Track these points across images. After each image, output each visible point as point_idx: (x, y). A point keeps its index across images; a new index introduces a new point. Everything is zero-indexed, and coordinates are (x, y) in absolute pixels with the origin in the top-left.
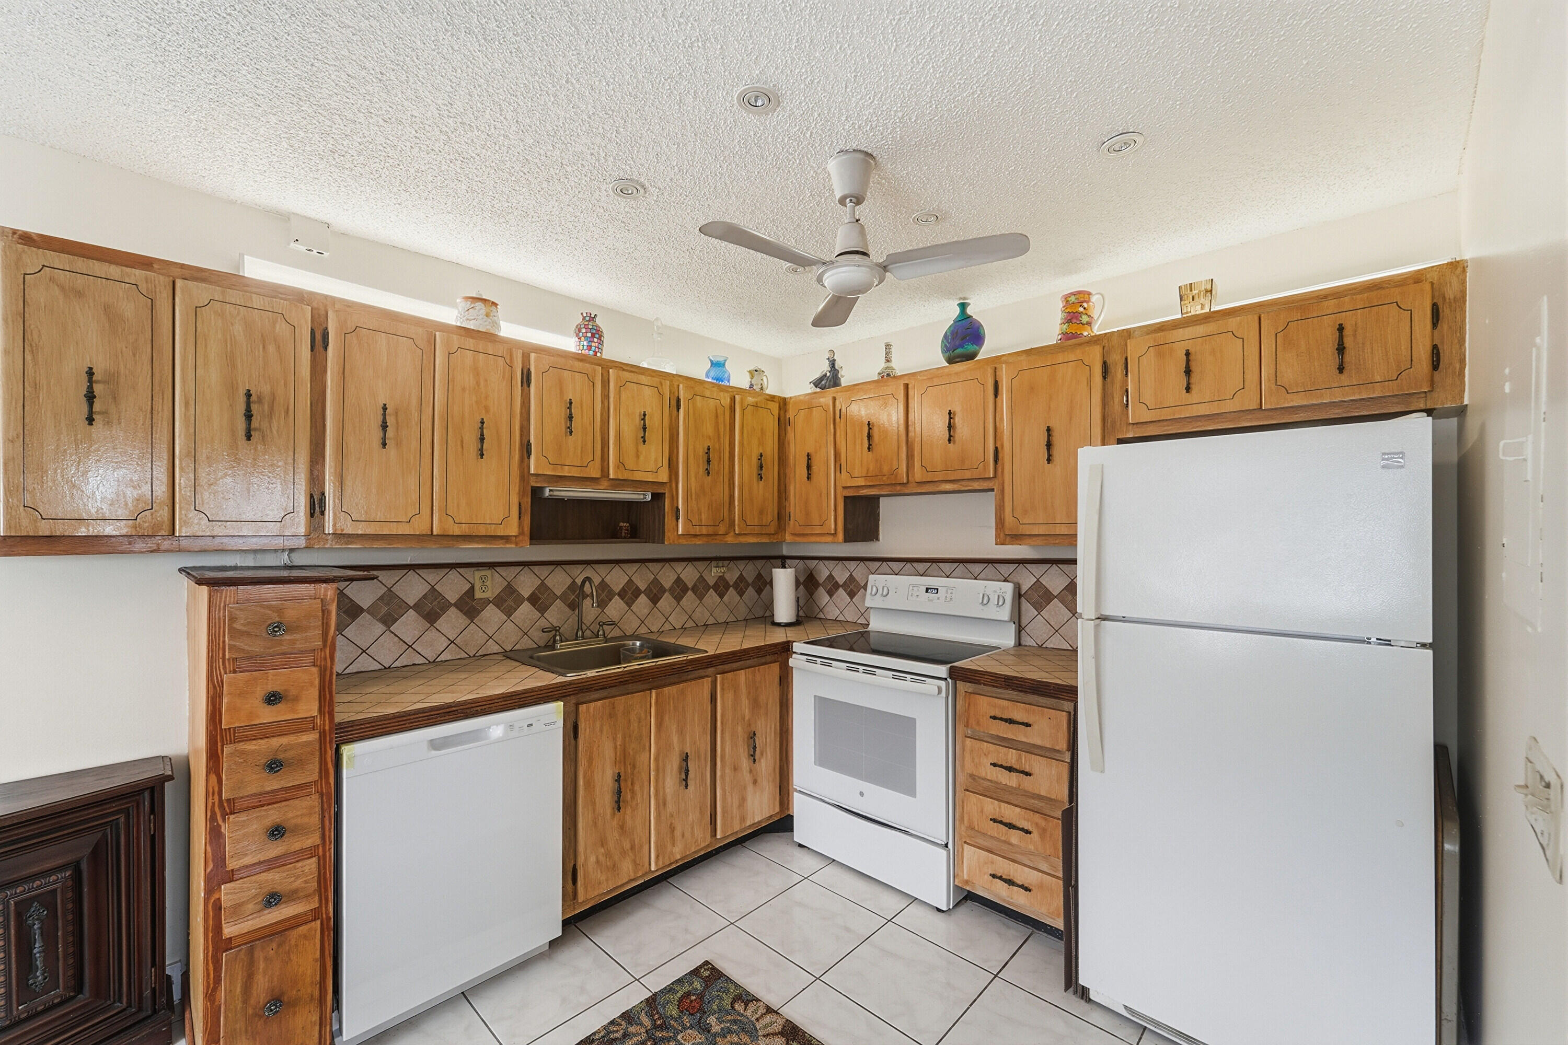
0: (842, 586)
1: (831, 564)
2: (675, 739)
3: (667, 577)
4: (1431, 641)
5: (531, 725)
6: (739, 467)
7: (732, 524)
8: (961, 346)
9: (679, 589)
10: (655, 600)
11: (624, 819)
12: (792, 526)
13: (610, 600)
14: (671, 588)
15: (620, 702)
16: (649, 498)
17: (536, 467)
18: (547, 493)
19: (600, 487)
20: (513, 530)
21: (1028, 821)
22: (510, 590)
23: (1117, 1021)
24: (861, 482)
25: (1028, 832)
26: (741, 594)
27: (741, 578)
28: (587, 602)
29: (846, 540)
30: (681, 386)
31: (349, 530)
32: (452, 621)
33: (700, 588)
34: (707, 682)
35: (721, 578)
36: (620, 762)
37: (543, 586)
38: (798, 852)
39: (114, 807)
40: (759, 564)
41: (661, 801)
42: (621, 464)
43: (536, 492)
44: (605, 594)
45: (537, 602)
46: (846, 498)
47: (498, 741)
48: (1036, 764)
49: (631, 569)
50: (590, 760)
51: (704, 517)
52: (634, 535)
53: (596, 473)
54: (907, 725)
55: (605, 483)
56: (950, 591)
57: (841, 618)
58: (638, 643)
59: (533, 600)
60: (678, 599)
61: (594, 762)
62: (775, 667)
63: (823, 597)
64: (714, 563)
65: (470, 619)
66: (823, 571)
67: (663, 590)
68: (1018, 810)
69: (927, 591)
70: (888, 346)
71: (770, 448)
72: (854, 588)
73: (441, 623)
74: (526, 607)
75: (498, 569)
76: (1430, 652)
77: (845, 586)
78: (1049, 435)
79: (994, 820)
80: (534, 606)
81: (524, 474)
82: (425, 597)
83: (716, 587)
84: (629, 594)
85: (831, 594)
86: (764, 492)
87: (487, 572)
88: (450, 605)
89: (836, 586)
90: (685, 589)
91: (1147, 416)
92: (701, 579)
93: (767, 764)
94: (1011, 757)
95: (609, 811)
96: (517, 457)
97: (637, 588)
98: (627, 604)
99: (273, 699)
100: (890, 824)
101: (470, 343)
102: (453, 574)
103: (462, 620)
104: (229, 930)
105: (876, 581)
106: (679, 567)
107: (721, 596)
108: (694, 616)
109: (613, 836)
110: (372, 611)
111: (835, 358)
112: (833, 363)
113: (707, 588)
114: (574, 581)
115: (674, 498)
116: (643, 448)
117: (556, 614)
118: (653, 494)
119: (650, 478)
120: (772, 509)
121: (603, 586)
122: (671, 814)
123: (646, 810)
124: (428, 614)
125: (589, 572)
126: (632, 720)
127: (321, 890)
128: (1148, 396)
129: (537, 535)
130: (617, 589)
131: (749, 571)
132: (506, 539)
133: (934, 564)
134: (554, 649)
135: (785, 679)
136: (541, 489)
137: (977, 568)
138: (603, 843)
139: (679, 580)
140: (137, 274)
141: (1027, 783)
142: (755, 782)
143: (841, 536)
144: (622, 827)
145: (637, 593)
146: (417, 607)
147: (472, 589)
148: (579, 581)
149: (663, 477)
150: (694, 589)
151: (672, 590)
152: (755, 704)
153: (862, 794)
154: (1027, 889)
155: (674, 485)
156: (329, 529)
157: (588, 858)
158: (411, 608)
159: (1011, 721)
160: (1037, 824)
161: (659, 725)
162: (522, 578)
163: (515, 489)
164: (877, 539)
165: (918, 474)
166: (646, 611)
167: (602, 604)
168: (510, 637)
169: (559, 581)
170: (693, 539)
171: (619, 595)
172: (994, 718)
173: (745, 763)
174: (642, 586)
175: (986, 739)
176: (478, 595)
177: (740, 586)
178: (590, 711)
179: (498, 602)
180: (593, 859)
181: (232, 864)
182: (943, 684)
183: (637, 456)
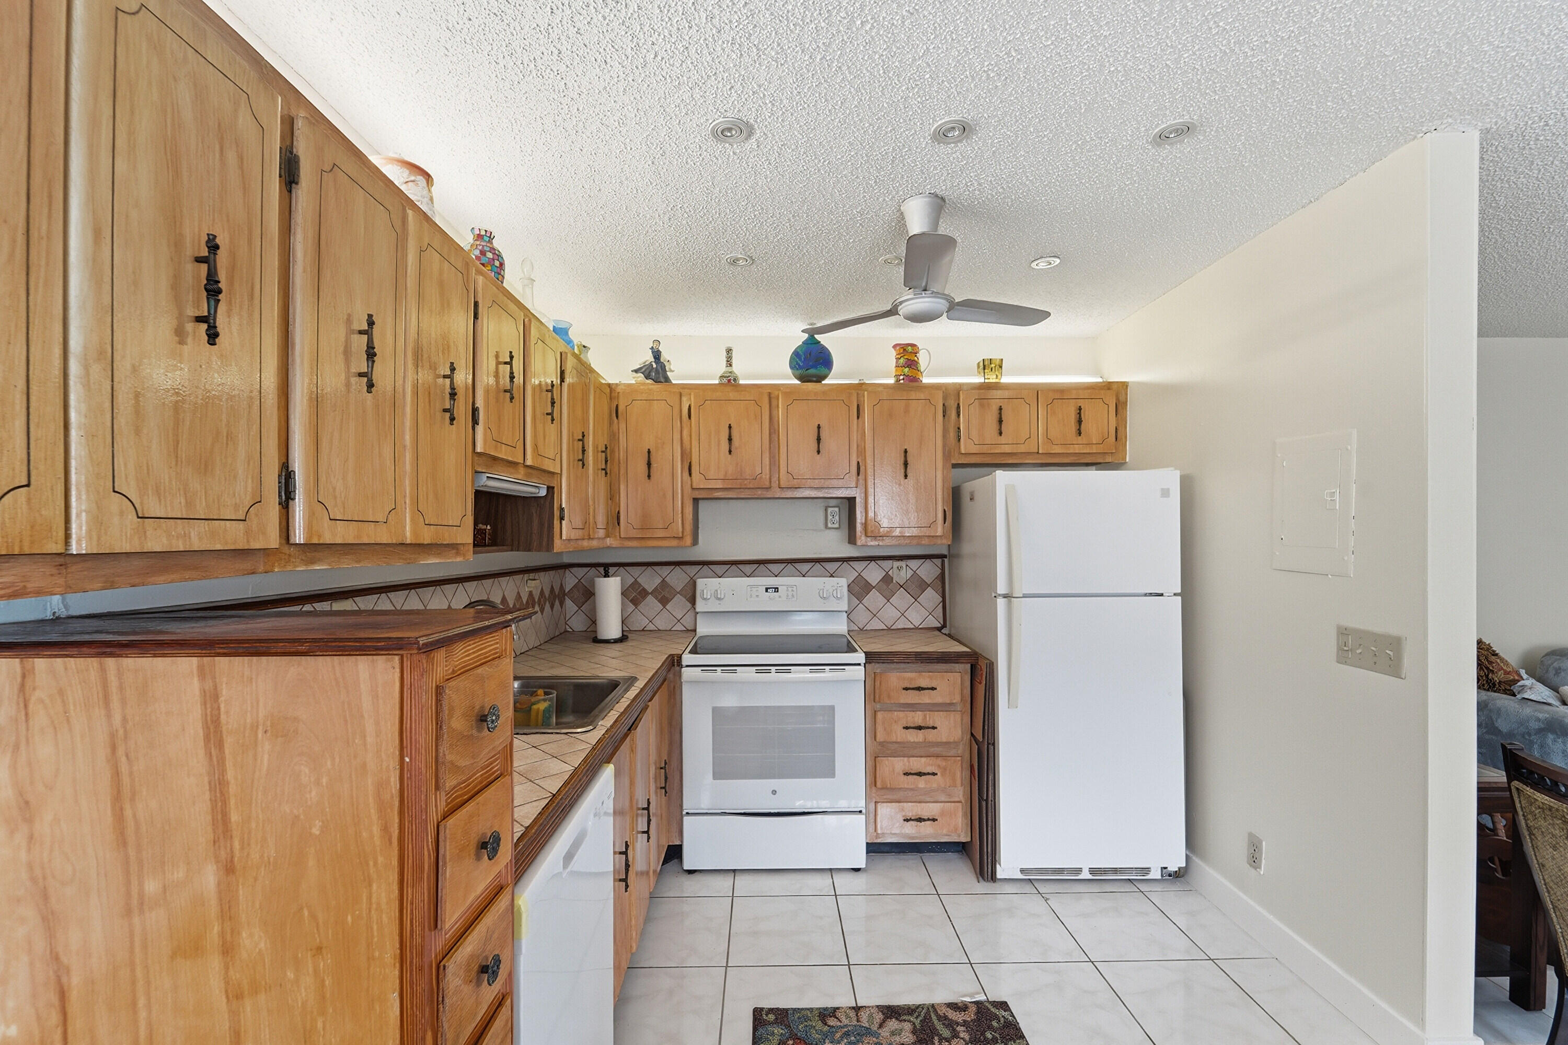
0: (651, 593)
1: (636, 570)
4: (1179, 591)
7: (589, 526)
8: (815, 366)
12: (623, 529)
16: (544, 492)
20: (464, 537)
21: (932, 765)
23: (1018, 885)
24: (719, 485)
25: (934, 774)
35: (531, 594)
40: (579, 572)
48: (936, 719)
54: (827, 714)
56: (790, 589)
57: (651, 627)
68: (923, 760)
69: (767, 591)
70: (729, 351)
76: (1179, 598)
77: (655, 593)
78: (906, 457)
79: (906, 774)
85: (636, 602)
89: (644, 593)
91: (974, 449)
94: (917, 718)
100: (806, 811)
105: (707, 585)
111: (660, 349)
112: (657, 355)
115: (559, 494)
118: (548, 488)
128: (974, 434)
131: (567, 580)
133: (762, 565)
135: (672, 697)
137: (805, 567)
141: (931, 735)
143: (688, 539)
152: (661, 729)
153: (774, 792)
154: (934, 820)
159: (919, 689)
160: (939, 766)
165: (783, 480)
172: (906, 689)
175: (894, 709)
182: (861, 669)
183: (544, 437)
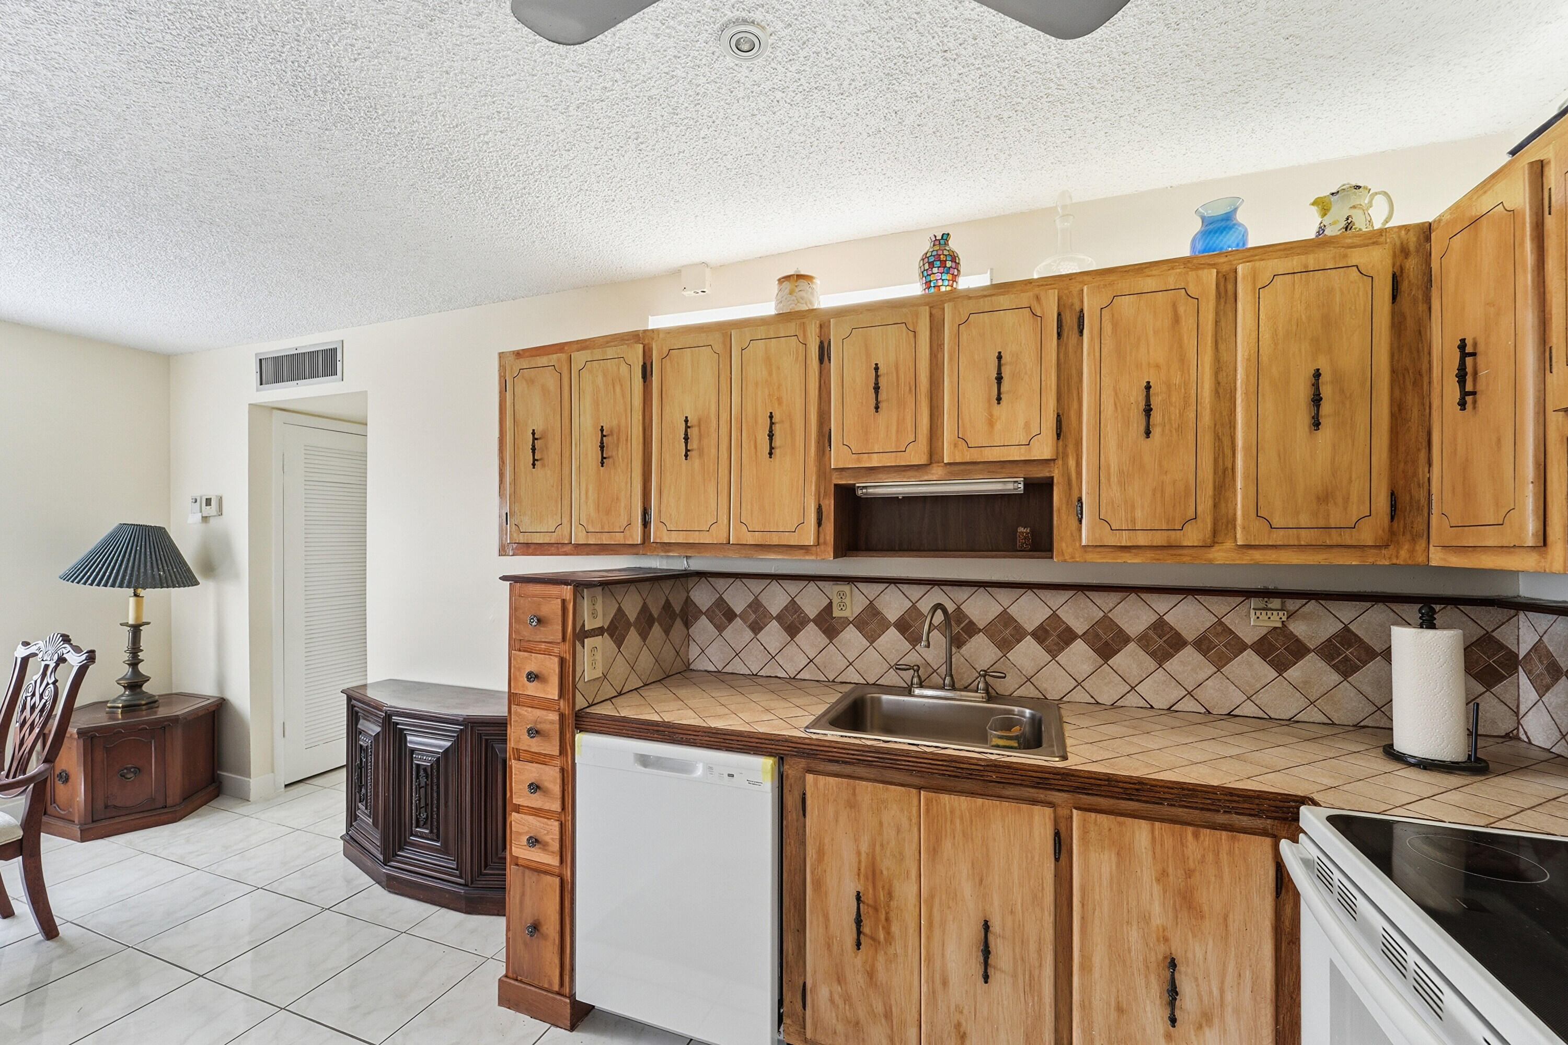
5: (732, 776)
6: (1247, 409)
7: (1227, 525)
9: (1164, 641)
10: (1105, 652)
11: (873, 965)
12: (1436, 528)
13: (1019, 641)
16: (1021, 487)
17: (837, 461)
18: (861, 491)
19: (930, 477)
20: (809, 539)
22: (873, 611)
26: (1346, 670)
27: (1346, 637)
30: (1085, 289)
31: (666, 540)
32: (811, 636)
33: (1218, 645)
35: (1279, 632)
36: (867, 878)
37: (914, 611)
41: (937, 977)
42: (964, 439)
43: (844, 489)
45: (907, 630)
51: (1138, 514)
53: (926, 460)
55: (937, 471)
58: (1028, 712)
59: (903, 626)
60: (1160, 656)
61: (825, 858)
64: (1254, 602)
65: (828, 637)
67: (1122, 639)
73: (801, 637)
74: (892, 634)
75: (859, 585)
80: (903, 634)
81: (822, 472)
82: (786, 608)
83: (1263, 648)
84: (1053, 637)
86: (1333, 453)
87: (846, 588)
88: (809, 620)
90: (1177, 642)
92: (1221, 628)
96: (812, 450)
97: (1069, 630)
98: (1049, 651)
102: (812, 587)
103: (822, 639)
106: (1162, 602)
107: (1281, 666)
108: (1198, 693)
109: (855, 981)
110: (743, 616)
113: (1237, 646)
114: (959, 607)
115: (1071, 485)
116: (997, 410)
118: (1028, 481)
119: (1016, 454)
120: (1368, 491)
121: (1006, 619)
122: (957, 1006)
123: (912, 973)
124: (789, 626)
126: (885, 825)
130: (1030, 626)
134: (910, 693)
136: (850, 487)
138: (840, 979)
139: (1160, 625)
140: (555, 358)
145: (1068, 637)
146: (779, 618)
147: (830, 604)
149: (1043, 449)
150: (1202, 645)
151: (1145, 640)
155: (1072, 463)
156: (652, 540)
158: (774, 618)
162: (887, 597)
163: (811, 489)
166: (1087, 668)
167: (1004, 645)
168: (872, 667)
170: (1119, 554)
171: (1034, 634)
174: (1079, 627)
176: (836, 613)
177: (1345, 653)
179: (860, 623)
180: (823, 994)
183: (991, 423)
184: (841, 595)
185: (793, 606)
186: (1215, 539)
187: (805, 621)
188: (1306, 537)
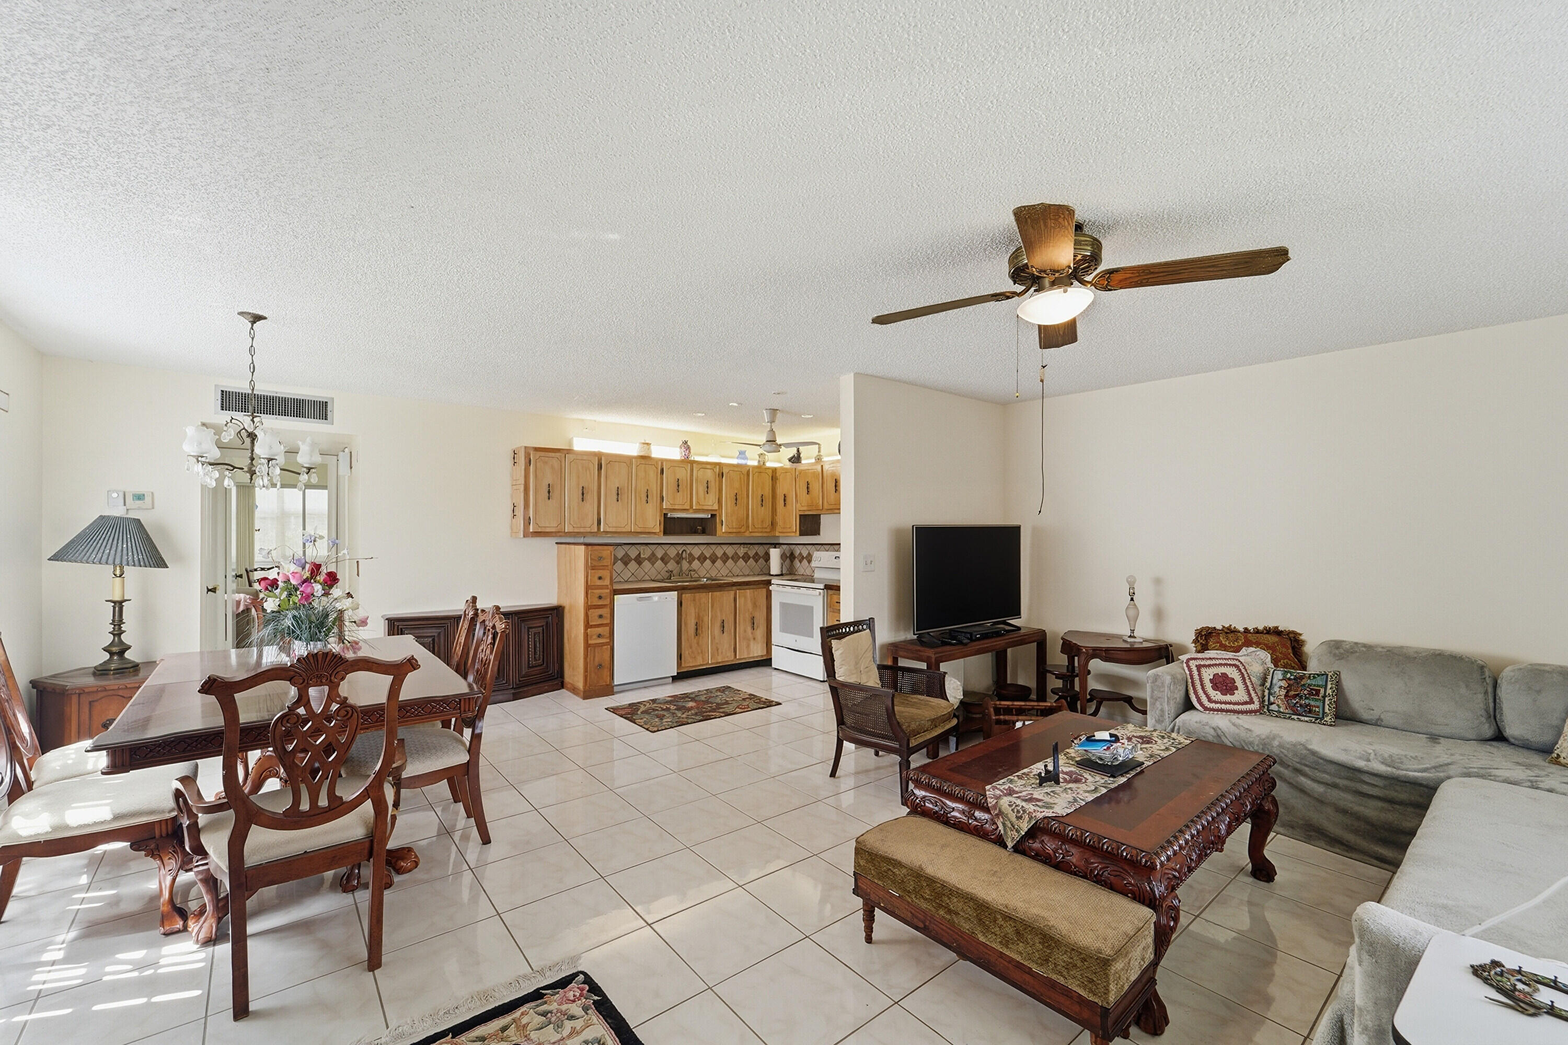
0: (805, 557)
1: (800, 547)
2: (719, 614)
3: (719, 552)
5: (665, 598)
6: (751, 501)
7: (748, 527)
9: (725, 558)
10: (713, 562)
11: (699, 640)
12: (779, 529)
13: (694, 561)
14: (721, 557)
15: (697, 595)
16: (710, 516)
17: (665, 506)
18: (669, 515)
19: (689, 512)
20: (657, 530)
22: (653, 554)
24: (805, 508)
26: (756, 561)
27: (756, 554)
28: (684, 561)
29: (801, 535)
30: (724, 468)
31: (608, 530)
32: (633, 565)
33: (735, 558)
34: (732, 593)
35: (746, 553)
36: (698, 619)
37: (666, 554)
38: (775, 672)
39: (550, 612)
40: (766, 547)
41: (713, 637)
42: (698, 503)
43: (665, 515)
44: (691, 558)
45: (664, 560)
46: (800, 515)
47: (657, 602)
49: (703, 547)
50: (686, 615)
51: (735, 524)
52: (704, 532)
53: (688, 508)
54: (810, 609)
55: (691, 511)
57: (805, 574)
59: (662, 559)
60: (725, 562)
61: (688, 616)
62: (764, 591)
63: (797, 563)
64: (742, 546)
65: (639, 565)
66: (797, 552)
67: (717, 558)
71: (767, 491)
72: (809, 558)
73: (629, 566)
74: (659, 562)
75: (651, 546)
80: (663, 563)
81: (661, 509)
83: (743, 558)
84: (702, 559)
85: (800, 562)
86: (765, 512)
87: (647, 547)
88: (632, 559)
89: (803, 558)
90: (728, 558)
92: (736, 553)
93: (760, 632)
95: (693, 637)
96: (659, 501)
99: (600, 578)
100: (805, 651)
101: (643, 461)
103: (636, 566)
104: (590, 642)
105: (816, 555)
106: (725, 547)
107: (746, 562)
108: (732, 571)
109: (695, 648)
112: (798, 451)
113: (739, 558)
114: (678, 552)
115: (721, 516)
116: (707, 495)
117: (672, 565)
118: (712, 515)
119: (710, 508)
120: (768, 522)
121: (690, 554)
122: (717, 644)
123: (707, 639)
124: (625, 562)
125: (684, 548)
126: (702, 604)
127: (610, 636)
129: (666, 532)
130: (696, 556)
131: (761, 550)
132: (655, 533)
134: (671, 579)
135: (769, 595)
136: (667, 514)
138: (691, 647)
139: (725, 554)
140: (558, 454)
142: (754, 639)
143: (798, 532)
144: (698, 643)
145: (705, 558)
146: (621, 560)
147: (640, 553)
148: (680, 552)
149: (716, 507)
150: (732, 558)
151: (721, 558)
152: (755, 605)
153: (795, 641)
155: (721, 510)
156: (602, 530)
157: (686, 653)
158: (619, 560)
161: (712, 607)
162: (658, 550)
163: (658, 514)
164: (819, 534)
165: (826, 506)
166: (709, 567)
167: (690, 563)
168: (653, 573)
169: (672, 552)
170: (730, 534)
172: (837, 602)
173: (749, 629)
174: (708, 556)
176: (642, 556)
177: (756, 557)
178: (687, 596)
179: (649, 559)
180: (687, 652)
181: (591, 624)
182: (821, 591)
183: (705, 498)
184: (644, 550)
185: (626, 555)
186: (746, 530)
187: (630, 560)
188: (760, 530)
